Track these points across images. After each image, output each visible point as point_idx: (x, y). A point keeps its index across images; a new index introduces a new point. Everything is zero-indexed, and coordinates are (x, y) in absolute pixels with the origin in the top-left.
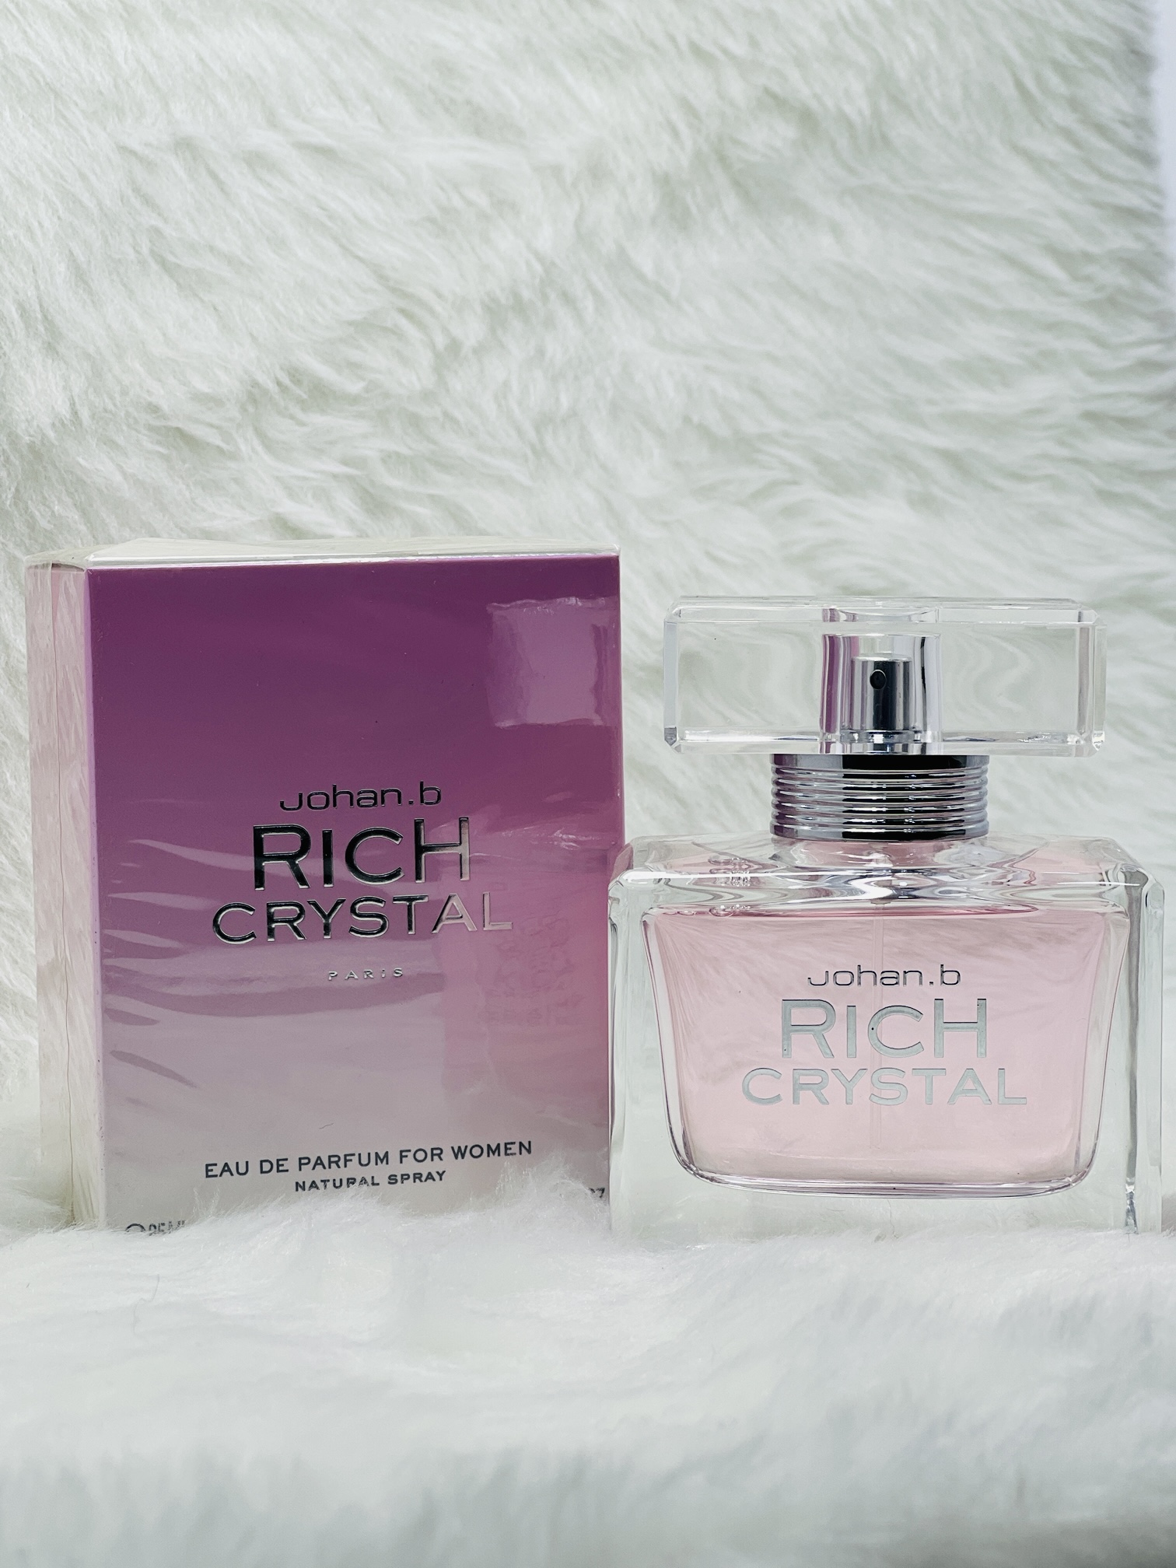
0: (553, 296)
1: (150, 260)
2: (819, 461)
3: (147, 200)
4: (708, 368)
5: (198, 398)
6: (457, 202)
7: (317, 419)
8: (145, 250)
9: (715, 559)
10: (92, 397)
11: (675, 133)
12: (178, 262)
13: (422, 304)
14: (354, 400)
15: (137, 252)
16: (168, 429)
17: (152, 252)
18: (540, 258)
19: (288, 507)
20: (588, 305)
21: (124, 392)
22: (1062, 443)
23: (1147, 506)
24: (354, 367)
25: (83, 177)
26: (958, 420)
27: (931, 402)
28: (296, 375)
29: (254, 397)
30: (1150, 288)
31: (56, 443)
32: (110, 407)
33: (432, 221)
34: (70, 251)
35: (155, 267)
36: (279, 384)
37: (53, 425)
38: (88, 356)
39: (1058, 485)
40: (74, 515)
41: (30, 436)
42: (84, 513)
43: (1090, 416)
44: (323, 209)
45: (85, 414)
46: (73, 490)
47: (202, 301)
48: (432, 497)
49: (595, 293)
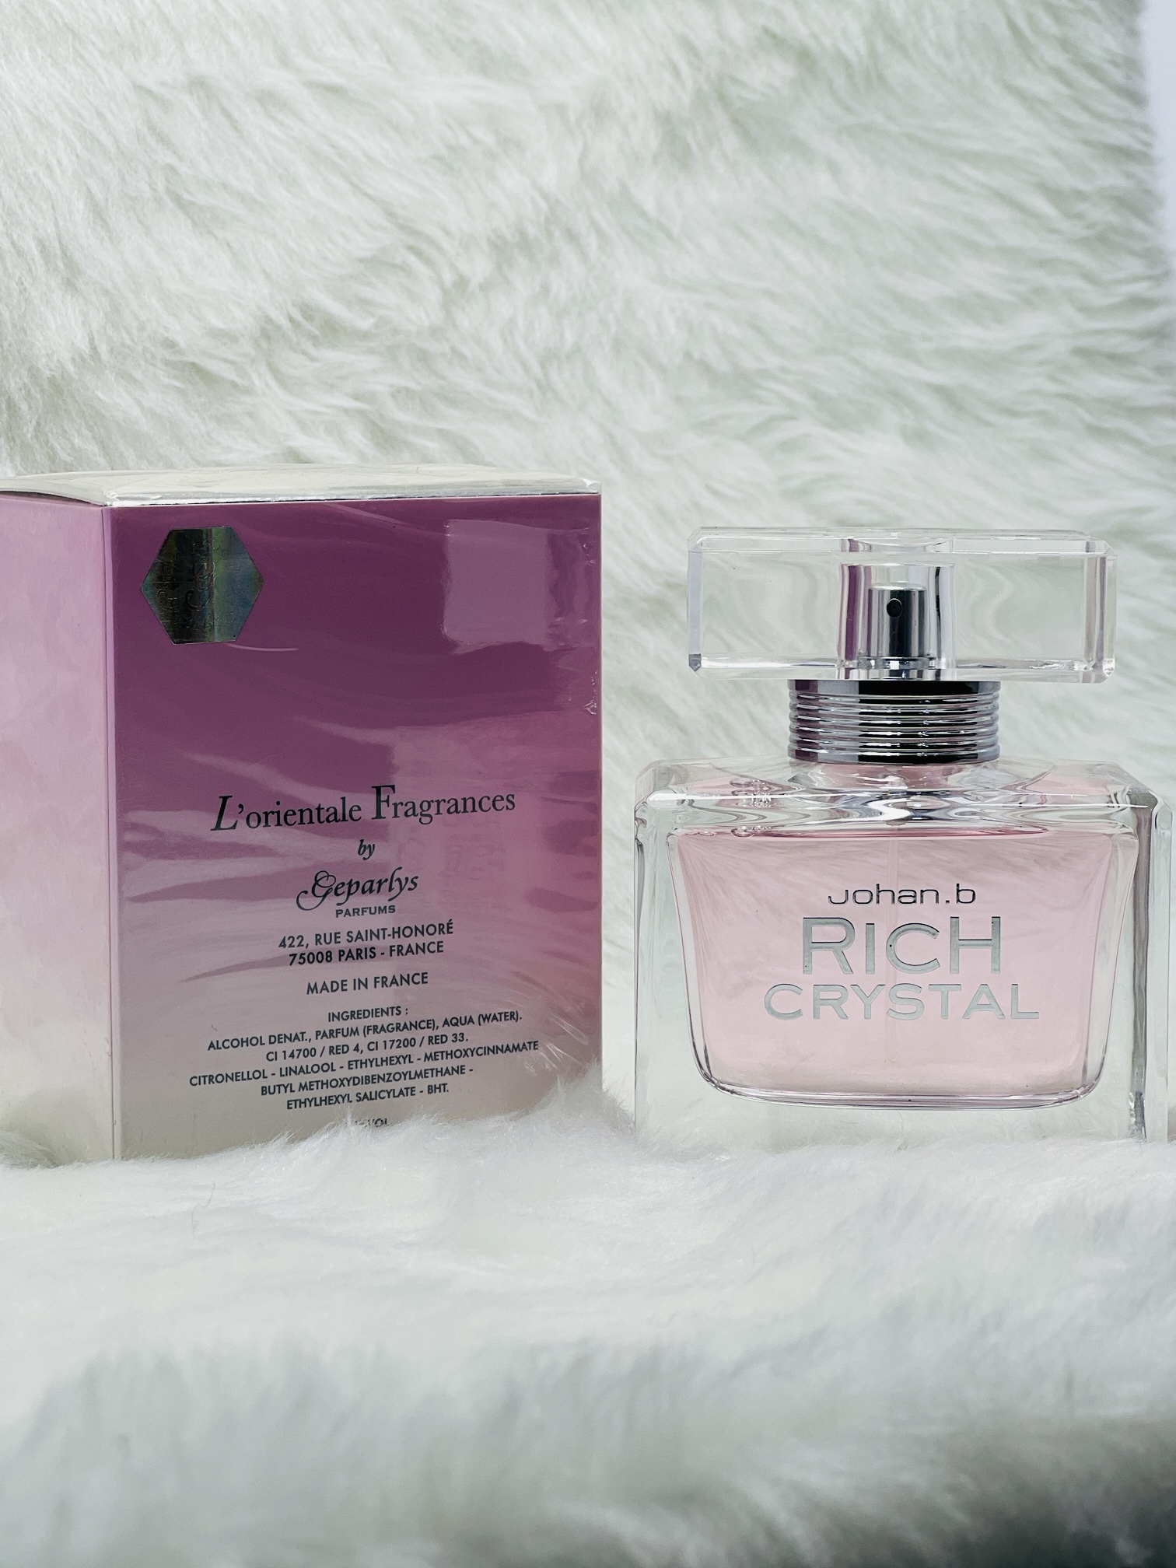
0: (557, 233)
1: (167, 199)
2: (816, 396)
3: (163, 140)
4: (708, 305)
5: (215, 334)
6: (464, 140)
7: (330, 355)
8: (161, 189)
9: (715, 493)
10: (110, 332)
11: (676, 72)
12: (193, 199)
13: (430, 241)
14: (365, 336)
15: (154, 190)
16: (185, 364)
17: (168, 191)
18: (545, 196)
19: (300, 441)
20: (592, 242)
21: (142, 328)
22: (1053, 379)
23: (1136, 442)
24: (365, 304)
25: (100, 115)
26: (952, 356)
27: (926, 338)
28: (308, 311)
29: (267, 333)
30: (1139, 226)
31: (76, 377)
32: (128, 342)
33: (440, 159)
34: (88, 188)
35: (170, 204)
36: (291, 320)
37: (73, 360)
38: (106, 292)
39: (1048, 420)
40: (93, 448)
41: (50, 370)
42: (103, 447)
43: (1079, 352)
44: (333, 147)
45: (103, 349)
46: (91, 423)
47: (215, 237)
48: (440, 431)
49: (600, 233)
